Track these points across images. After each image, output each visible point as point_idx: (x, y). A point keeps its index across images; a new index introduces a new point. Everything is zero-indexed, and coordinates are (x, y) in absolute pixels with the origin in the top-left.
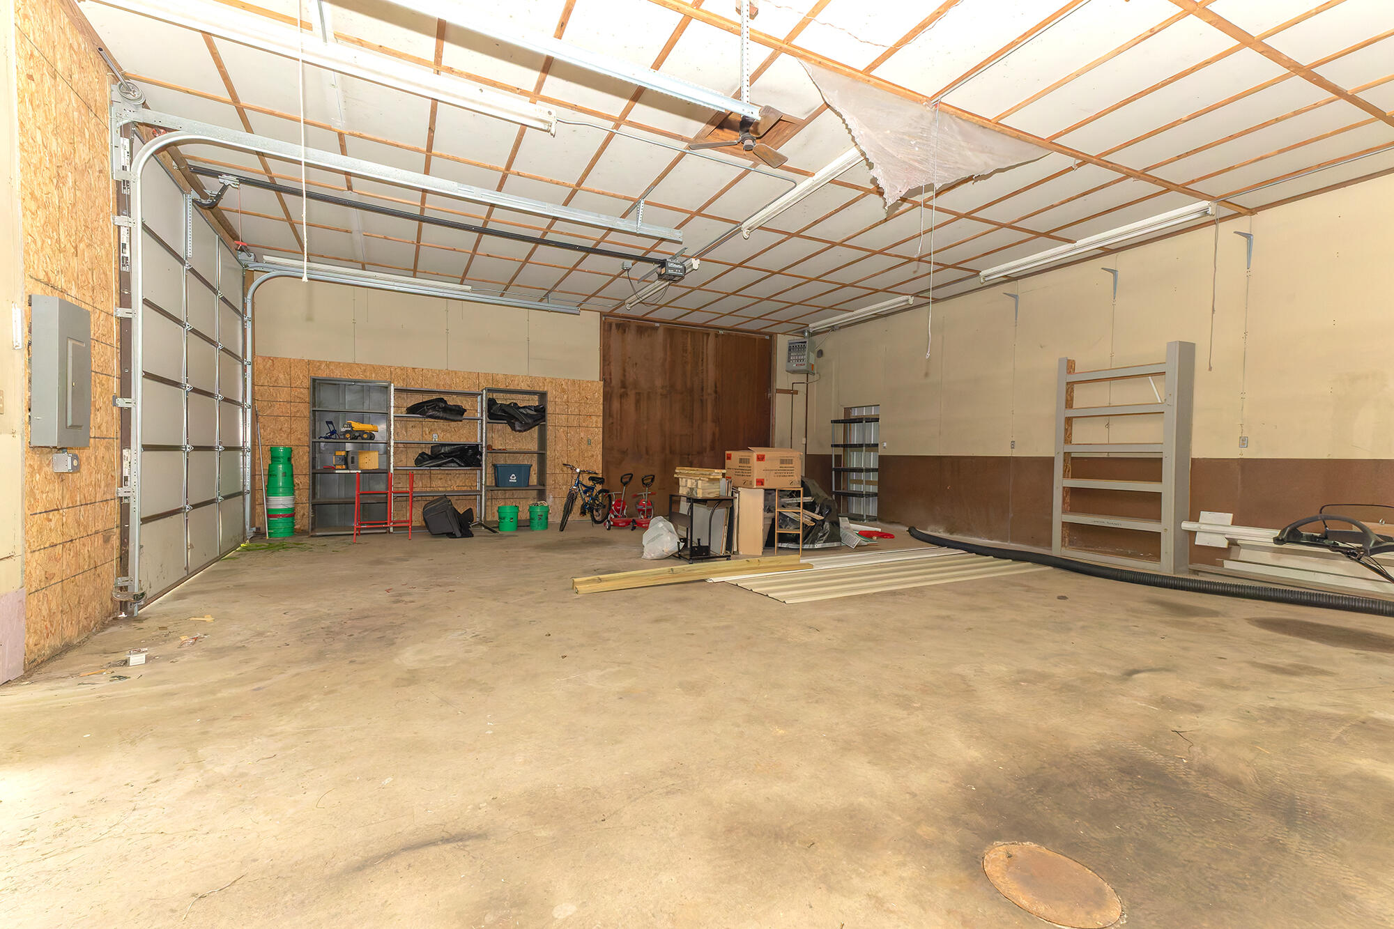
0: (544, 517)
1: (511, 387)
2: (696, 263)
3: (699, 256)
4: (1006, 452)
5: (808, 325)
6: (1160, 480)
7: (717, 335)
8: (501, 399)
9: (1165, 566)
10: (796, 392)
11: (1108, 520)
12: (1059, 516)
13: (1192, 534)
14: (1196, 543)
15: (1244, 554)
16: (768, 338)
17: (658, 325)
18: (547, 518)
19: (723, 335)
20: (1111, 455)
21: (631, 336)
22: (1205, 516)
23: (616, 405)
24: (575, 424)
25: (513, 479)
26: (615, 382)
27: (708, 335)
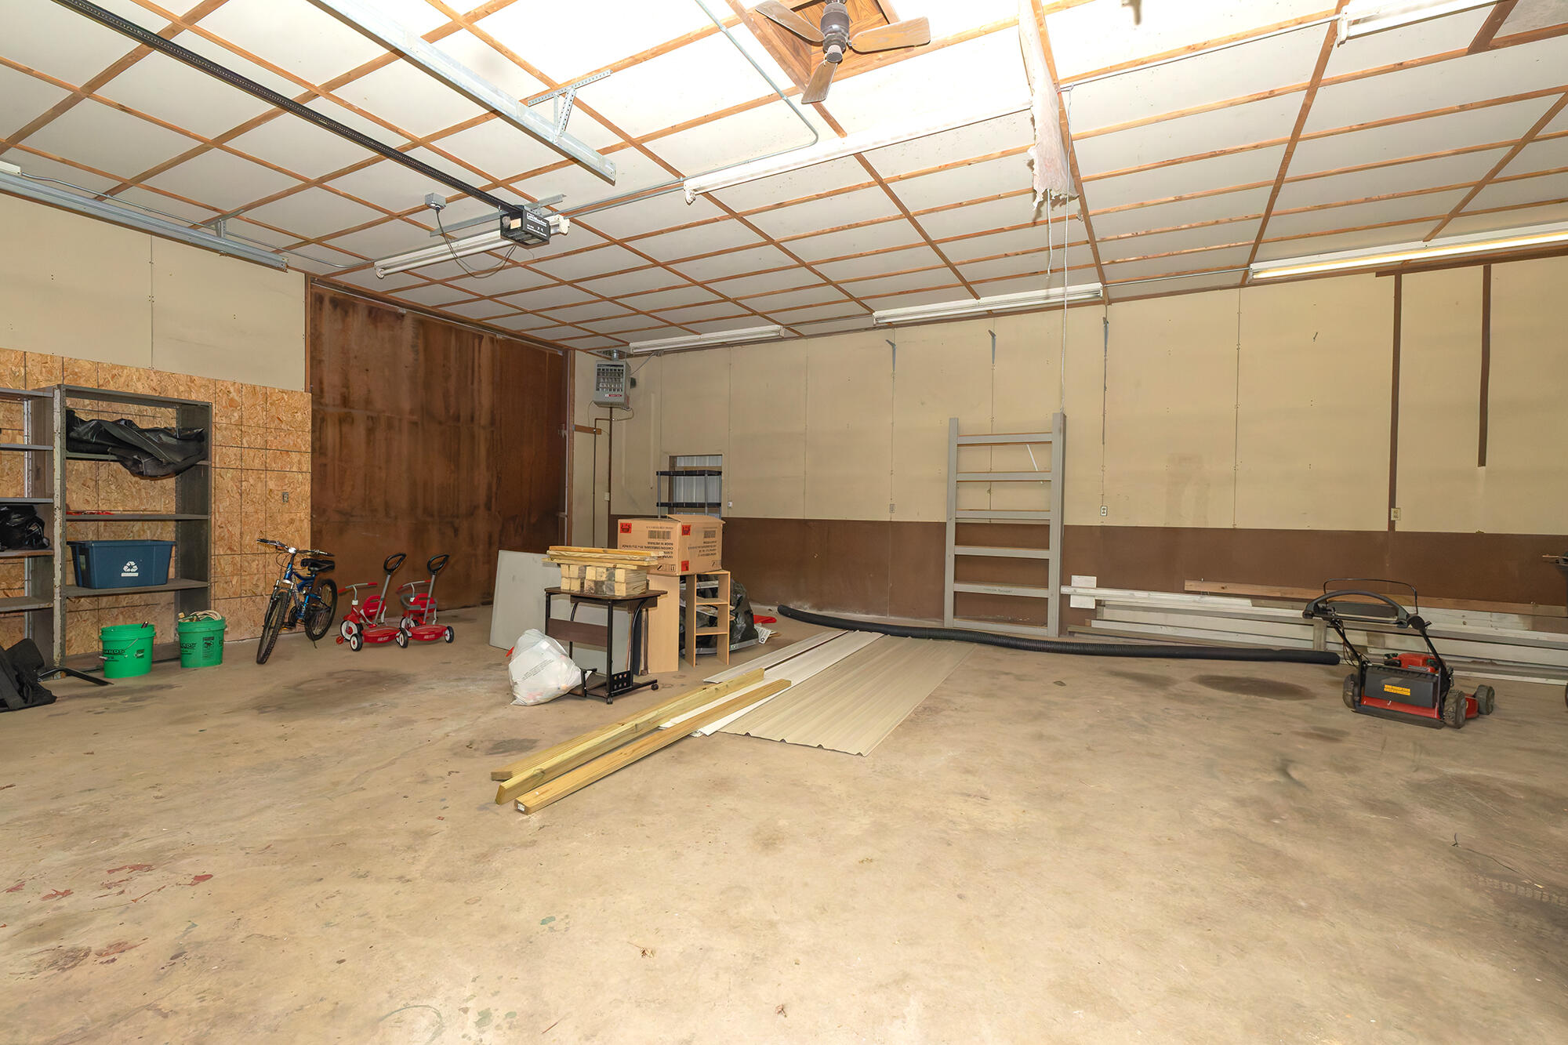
0: (216, 642)
1: (112, 387)
2: (565, 225)
3: (571, 215)
4: (885, 516)
5: (628, 344)
6: (1048, 548)
7: (492, 340)
8: (86, 410)
9: (1050, 632)
10: (599, 431)
11: (999, 588)
12: (951, 586)
13: (1068, 596)
14: (1071, 606)
15: (1107, 613)
16: (561, 354)
17: (403, 311)
18: (222, 642)
19: (501, 340)
20: (993, 522)
21: (358, 321)
22: (1076, 579)
23: (331, 434)
24: (257, 464)
25: (130, 570)
26: (331, 397)
27: (481, 338)
